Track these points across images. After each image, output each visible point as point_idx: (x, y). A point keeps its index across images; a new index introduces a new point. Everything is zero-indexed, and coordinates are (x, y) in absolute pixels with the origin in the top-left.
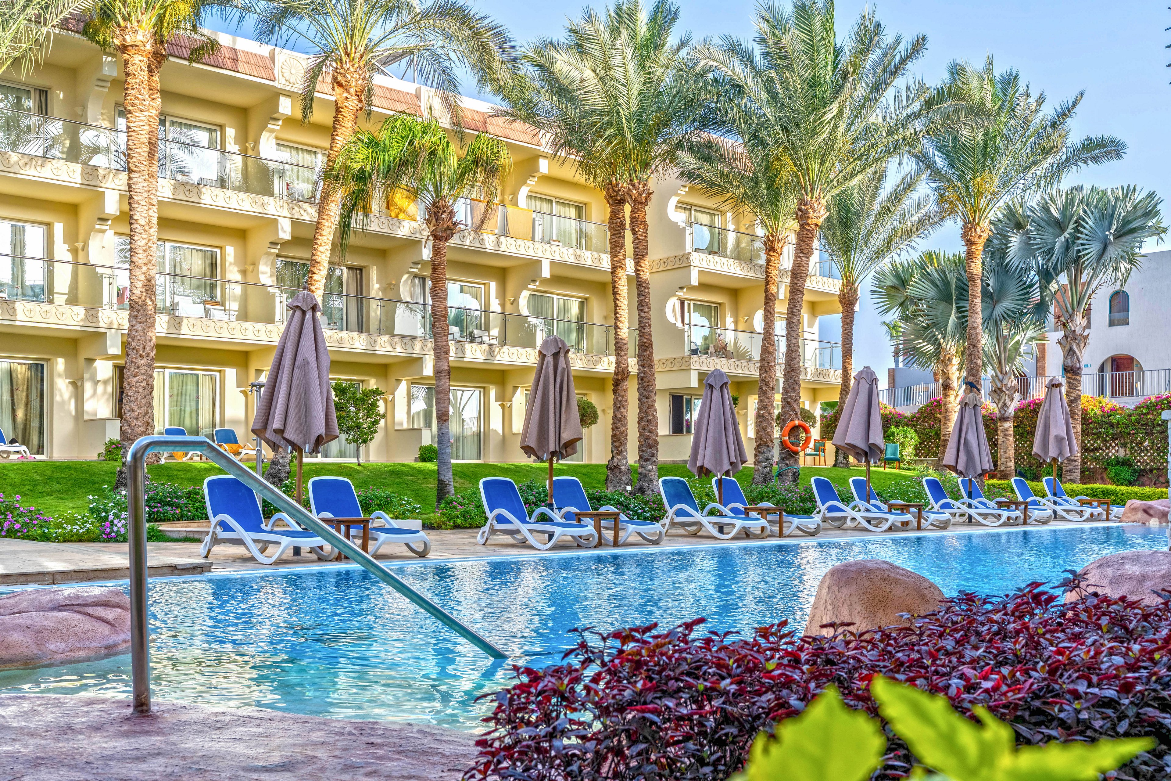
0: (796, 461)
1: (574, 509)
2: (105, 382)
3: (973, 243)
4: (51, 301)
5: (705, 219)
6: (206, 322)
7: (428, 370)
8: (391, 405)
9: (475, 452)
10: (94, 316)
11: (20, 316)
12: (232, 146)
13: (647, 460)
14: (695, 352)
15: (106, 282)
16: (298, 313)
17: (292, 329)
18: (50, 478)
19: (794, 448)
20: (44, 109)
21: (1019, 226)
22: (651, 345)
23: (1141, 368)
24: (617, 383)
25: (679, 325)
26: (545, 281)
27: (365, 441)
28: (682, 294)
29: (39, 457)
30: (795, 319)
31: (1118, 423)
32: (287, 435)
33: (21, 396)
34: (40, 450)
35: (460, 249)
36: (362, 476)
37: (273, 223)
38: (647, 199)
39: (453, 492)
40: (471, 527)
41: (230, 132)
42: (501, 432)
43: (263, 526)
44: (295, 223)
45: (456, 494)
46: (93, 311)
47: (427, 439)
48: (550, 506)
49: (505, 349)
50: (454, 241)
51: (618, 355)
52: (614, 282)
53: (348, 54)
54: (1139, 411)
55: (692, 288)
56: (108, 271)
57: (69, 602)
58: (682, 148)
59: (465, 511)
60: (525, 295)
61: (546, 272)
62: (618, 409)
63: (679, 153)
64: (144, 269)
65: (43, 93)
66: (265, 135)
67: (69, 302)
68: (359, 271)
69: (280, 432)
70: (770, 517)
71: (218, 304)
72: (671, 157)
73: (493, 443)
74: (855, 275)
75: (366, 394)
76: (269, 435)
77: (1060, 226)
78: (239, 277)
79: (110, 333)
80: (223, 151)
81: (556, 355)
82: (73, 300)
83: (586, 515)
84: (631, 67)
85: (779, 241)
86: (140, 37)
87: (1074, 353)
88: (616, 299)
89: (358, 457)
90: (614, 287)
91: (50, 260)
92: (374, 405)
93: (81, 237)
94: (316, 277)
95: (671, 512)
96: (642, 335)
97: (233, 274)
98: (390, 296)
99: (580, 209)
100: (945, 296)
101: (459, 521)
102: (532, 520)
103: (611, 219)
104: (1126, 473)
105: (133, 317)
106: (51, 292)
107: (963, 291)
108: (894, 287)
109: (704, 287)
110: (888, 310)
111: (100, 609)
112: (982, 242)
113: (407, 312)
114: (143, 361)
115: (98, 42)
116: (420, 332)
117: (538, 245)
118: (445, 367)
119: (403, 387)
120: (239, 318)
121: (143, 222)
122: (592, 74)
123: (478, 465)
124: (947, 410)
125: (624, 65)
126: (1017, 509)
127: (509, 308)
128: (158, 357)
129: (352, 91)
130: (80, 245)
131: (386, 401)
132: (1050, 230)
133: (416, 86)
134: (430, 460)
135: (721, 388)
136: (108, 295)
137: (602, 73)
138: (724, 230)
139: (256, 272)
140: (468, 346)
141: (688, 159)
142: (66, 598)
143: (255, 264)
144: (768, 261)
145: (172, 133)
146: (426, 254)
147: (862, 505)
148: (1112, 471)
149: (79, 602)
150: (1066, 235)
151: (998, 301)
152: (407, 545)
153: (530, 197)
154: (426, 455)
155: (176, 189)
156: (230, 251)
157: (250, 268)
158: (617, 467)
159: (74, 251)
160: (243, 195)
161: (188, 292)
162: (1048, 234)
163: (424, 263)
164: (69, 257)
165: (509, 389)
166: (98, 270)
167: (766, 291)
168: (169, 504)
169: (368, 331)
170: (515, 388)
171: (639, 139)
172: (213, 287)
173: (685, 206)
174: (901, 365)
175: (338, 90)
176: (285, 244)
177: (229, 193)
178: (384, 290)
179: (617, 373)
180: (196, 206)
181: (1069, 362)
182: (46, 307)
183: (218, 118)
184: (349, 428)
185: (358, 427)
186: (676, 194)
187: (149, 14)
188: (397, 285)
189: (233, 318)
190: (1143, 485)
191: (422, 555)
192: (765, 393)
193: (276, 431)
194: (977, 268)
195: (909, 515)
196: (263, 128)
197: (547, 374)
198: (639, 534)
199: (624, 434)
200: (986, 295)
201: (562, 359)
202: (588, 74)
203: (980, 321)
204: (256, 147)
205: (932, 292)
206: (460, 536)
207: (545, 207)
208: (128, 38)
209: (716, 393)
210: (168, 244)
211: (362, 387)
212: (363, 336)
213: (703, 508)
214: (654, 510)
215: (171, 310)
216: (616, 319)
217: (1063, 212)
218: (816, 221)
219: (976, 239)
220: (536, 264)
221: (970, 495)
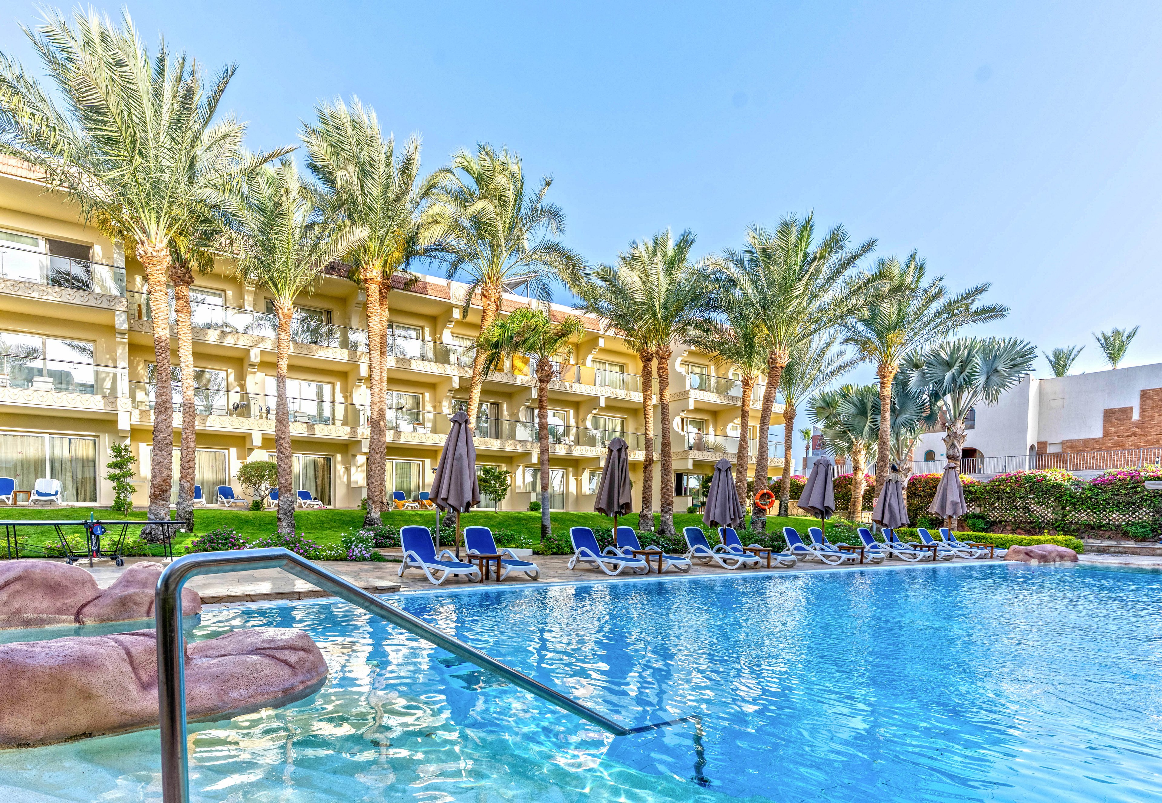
0: (764, 515)
1: (631, 549)
2: (362, 466)
3: (885, 377)
4: (334, 424)
5: (697, 370)
6: (414, 434)
7: (535, 460)
8: (513, 479)
9: (560, 505)
10: (356, 432)
11: (317, 432)
12: (428, 337)
13: (666, 512)
14: (691, 448)
15: (361, 413)
16: (457, 425)
17: (453, 435)
18: (331, 520)
19: (763, 507)
20: (329, 321)
21: (917, 366)
22: (669, 444)
23: (982, 456)
24: (646, 467)
25: (682, 433)
26: (602, 409)
27: (499, 500)
28: (683, 415)
29: (329, 507)
30: (765, 427)
31: (976, 492)
32: (449, 502)
33: (320, 474)
34: (329, 504)
35: (553, 391)
36: (497, 520)
37: (450, 379)
38: (669, 356)
39: (550, 532)
40: (562, 554)
41: (427, 330)
42: (575, 493)
43: (436, 558)
44: (462, 379)
45: (553, 534)
46: (354, 430)
47: (534, 498)
48: (615, 546)
49: (578, 447)
50: (550, 386)
51: (647, 450)
52: (645, 407)
53: (489, 278)
54: (992, 484)
55: (690, 411)
56: (362, 407)
57: (264, 646)
58: (690, 325)
59: (559, 545)
60: (590, 416)
61: (602, 404)
62: (647, 482)
63: (689, 328)
64: (378, 404)
65: (329, 313)
66: (445, 330)
67: (343, 425)
68: (497, 405)
69: (445, 500)
70: (761, 555)
71: (420, 424)
72: (683, 330)
73: (571, 499)
74: (794, 401)
75: (500, 473)
76: (439, 501)
77: (949, 365)
78: (432, 409)
79: (363, 440)
80: (423, 340)
81: (619, 450)
82: (345, 423)
83: (640, 553)
84: (662, 275)
85: (752, 379)
86: (374, 274)
87: (955, 446)
88: (646, 418)
89: (496, 507)
90: (645, 410)
91: (333, 402)
92: (505, 480)
93: (349, 390)
94: (472, 407)
95: (692, 549)
96: (664, 438)
97: (429, 407)
98: (514, 418)
99: (622, 368)
100: (862, 412)
101: (555, 551)
102: (603, 554)
103: (643, 370)
104: (981, 524)
105: (373, 431)
106: (334, 419)
107: (877, 409)
108: (822, 408)
109: (697, 410)
110: (817, 422)
111: (286, 652)
112: (892, 376)
113: (523, 428)
114: (378, 456)
115: (355, 281)
116: (530, 439)
117: (598, 388)
118: (546, 458)
119: (521, 468)
120: (432, 432)
121: (377, 378)
122: (638, 279)
123: (563, 513)
124: (856, 483)
125: (657, 273)
126: (929, 550)
127: (581, 425)
128: (388, 454)
129: (492, 300)
130: (348, 394)
131: (511, 477)
132: (941, 367)
133: (529, 299)
134: (536, 510)
135: (726, 470)
136: (363, 420)
137: (644, 279)
138: (709, 376)
139: (441, 406)
140: (557, 446)
141: (692, 331)
142: (264, 641)
143: (440, 402)
144: (744, 392)
145: (398, 332)
146: (534, 394)
147: (819, 546)
148: (970, 522)
149: (272, 645)
150: (953, 370)
151: (899, 415)
152: (526, 572)
153: (593, 361)
154: (534, 507)
155: (397, 362)
156: (427, 395)
157: (438, 404)
158: (645, 516)
159: (346, 397)
160: (433, 364)
161: (405, 417)
162: (938, 371)
163: (534, 400)
164: (343, 400)
165: (580, 470)
166: (358, 407)
167: (743, 410)
168: (387, 538)
169: (501, 438)
170: (584, 469)
171: (665, 319)
172: (418, 414)
173: (685, 363)
174: (810, 455)
175: (484, 299)
176: (457, 391)
177: (426, 363)
178: (510, 415)
179: (646, 461)
180: (409, 371)
181: (951, 452)
182: (331, 427)
183: (421, 323)
184: (491, 492)
185: (496, 492)
186: (681, 356)
187: (379, 261)
188: (518, 413)
189: (429, 432)
190: (993, 531)
191: (535, 579)
192: (741, 472)
193: (443, 499)
194: (888, 392)
195: (856, 555)
196: (444, 327)
197: (614, 462)
198: (675, 566)
199: (650, 496)
200: (893, 410)
201: (623, 453)
202: (637, 279)
203: (889, 426)
204: (440, 338)
205: (852, 410)
206: (556, 561)
207: (602, 366)
208: (368, 274)
209: (723, 474)
210: (394, 392)
211: (498, 469)
212: (499, 441)
213: (712, 548)
214: (675, 545)
215: (395, 429)
216: (646, 429)
217: (951, 357)
218: (781, 365)
219: (888, 375)
220: (596, 399)
221: (891, 540)
